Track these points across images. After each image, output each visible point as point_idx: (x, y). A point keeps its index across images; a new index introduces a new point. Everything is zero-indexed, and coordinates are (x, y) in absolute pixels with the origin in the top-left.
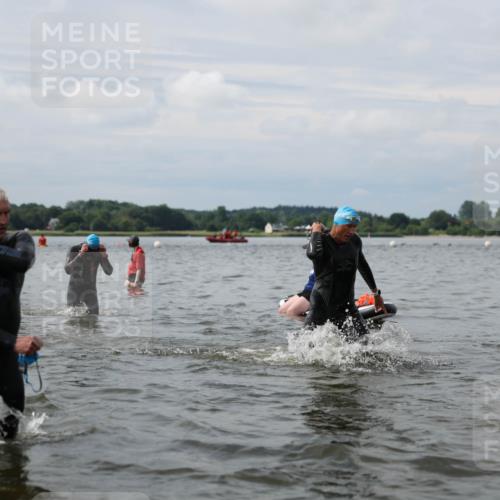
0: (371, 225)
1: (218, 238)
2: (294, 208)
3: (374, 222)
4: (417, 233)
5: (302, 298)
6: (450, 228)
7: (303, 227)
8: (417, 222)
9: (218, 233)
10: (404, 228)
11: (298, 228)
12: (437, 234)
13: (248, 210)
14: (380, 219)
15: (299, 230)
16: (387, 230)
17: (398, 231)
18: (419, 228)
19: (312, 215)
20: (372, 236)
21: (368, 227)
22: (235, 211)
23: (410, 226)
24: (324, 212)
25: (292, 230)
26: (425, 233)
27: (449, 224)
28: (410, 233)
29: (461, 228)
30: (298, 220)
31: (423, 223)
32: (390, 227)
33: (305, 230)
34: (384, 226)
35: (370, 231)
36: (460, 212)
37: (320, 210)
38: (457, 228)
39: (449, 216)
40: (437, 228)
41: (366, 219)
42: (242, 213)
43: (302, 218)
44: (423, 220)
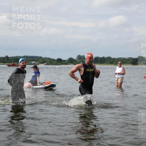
0: (51, 62)
1: (11, 65)
2: (29, 56)
3: (52, 61)
4: (64, 64)
5: (30, 83)
6: (74, 63)
7: (31, 62)
8: (64, 61)
9: (10, 64)
10: (61, 62)
11: (30, 62)
12: (70, 64)
13: (15, 57)
14: (54, 60)
15: (30, 63)
16: (56, 63)
17: (59, 63)
18: (65, 62)
19: (34, 58)
20: (52, 65)
21: (50, 62)
22: (11, 57)
23: (63, 62)
24: (38, 58)
25: (28, 63)
26: (67, 64)
27: (74, 61)
28: (63, 64)
29: (77, 63)
30: (30, 60)
31: (66, 61)
32: (57, 62)
33: (32, 63)
34: (55, 62)
35: (51, 63)
36: (77, 58)
37: (36, 57)
38: (76, 63)
39: (74, 59)
40: (70, 63)
41: (50, 60)
42: (13, 58)
43: (31, 59)
44: (66, 60)
